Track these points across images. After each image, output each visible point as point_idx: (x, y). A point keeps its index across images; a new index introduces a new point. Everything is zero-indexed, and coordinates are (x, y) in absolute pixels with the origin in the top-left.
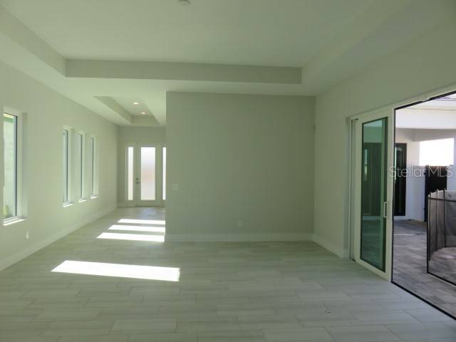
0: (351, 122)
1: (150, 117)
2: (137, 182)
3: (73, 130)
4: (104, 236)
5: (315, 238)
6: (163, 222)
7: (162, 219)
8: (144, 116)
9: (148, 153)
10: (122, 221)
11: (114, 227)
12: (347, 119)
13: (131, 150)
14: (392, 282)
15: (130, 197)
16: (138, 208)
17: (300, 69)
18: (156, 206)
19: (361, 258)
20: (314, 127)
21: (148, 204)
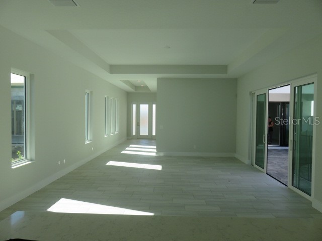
0: (252, 94)
1: (146, 87)
2: (138, 125)
3: (108, 97)
4: (124, 152)
5: (236, 156)
6: (155, 147)
7: (155, 146)
8: (142, 87)
9: (144, 108)
10: (131, 146)
11: (127, 149)
12: (251, 93)
13: (134, 106)
14: (267, 174)
15: (134, 134)
16: (139, 139)
17: (227, 66)
18: (149, 139)
19: (256, 164)
20: (236, 96)
21: (144, 138)
